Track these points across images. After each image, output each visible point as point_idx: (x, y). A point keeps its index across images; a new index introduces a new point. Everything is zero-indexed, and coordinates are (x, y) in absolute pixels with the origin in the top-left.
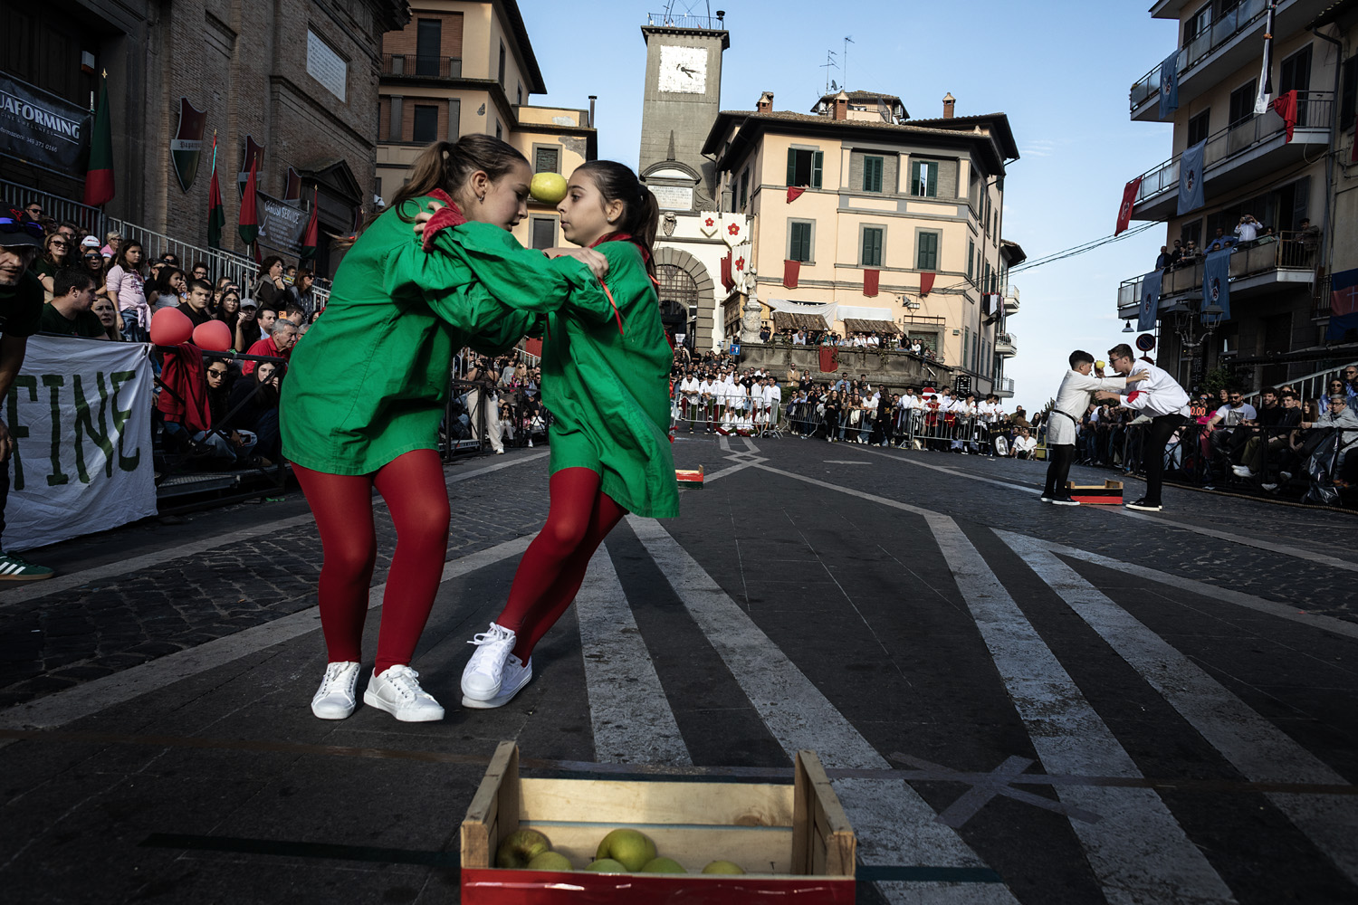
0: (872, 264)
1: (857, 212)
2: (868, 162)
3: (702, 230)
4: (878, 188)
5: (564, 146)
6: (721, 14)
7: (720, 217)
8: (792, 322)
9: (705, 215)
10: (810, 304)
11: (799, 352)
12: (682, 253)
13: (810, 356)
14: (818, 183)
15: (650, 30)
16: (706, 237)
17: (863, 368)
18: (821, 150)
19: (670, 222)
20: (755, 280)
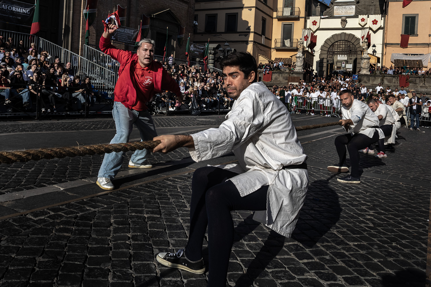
3: (359, 24)
7: (368, 17)
9: (361, 17)
10: (414, 54)
11: (388, 78)
12: (350, 35)
13: (394, 80)
16: (361, 27)
17: (424, 85)
19: (344, 22)
20: (385, 45)
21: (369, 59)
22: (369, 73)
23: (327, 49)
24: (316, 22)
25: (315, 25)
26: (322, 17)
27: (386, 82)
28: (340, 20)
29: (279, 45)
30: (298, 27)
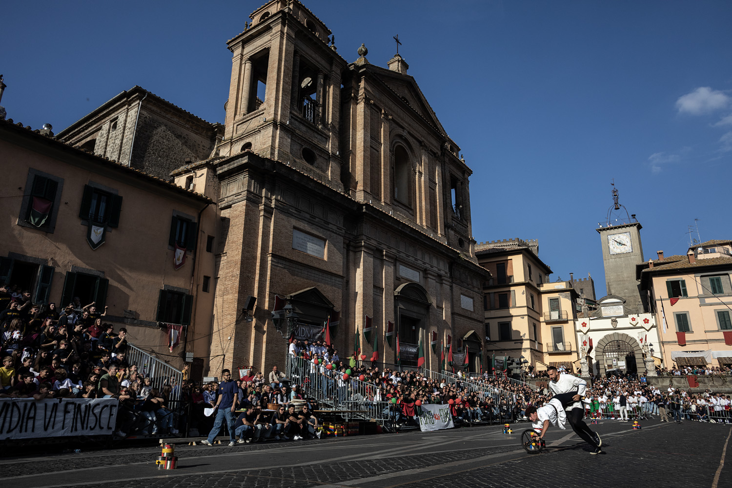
0: (727, 329)
1: (711, 305)
2: (712, 281)
3: (630, 323)
4: (721, 291)
5: (561, 297)
6: (634, 216)
7: (638, 316)
8: (686, 362)
9: (631, 316)
10: (695, 352)
11: (676, 379)
12: (623, 335)
13: (683, 380)
14: (685, 294)
15: (601, 230)
16: (633, 326)
17: (713, 385)
18: (683, 279)
19: (614, 321)
20: (662, 343)
21: (653, 361)
22: (657, 375)
23: (602, 350)
24: (586, 324)
25: (585, 326)
26: (591, 318)
27: (675, 383)
28: (610, 320)
29: (551, 350)
30: (568, 330)
